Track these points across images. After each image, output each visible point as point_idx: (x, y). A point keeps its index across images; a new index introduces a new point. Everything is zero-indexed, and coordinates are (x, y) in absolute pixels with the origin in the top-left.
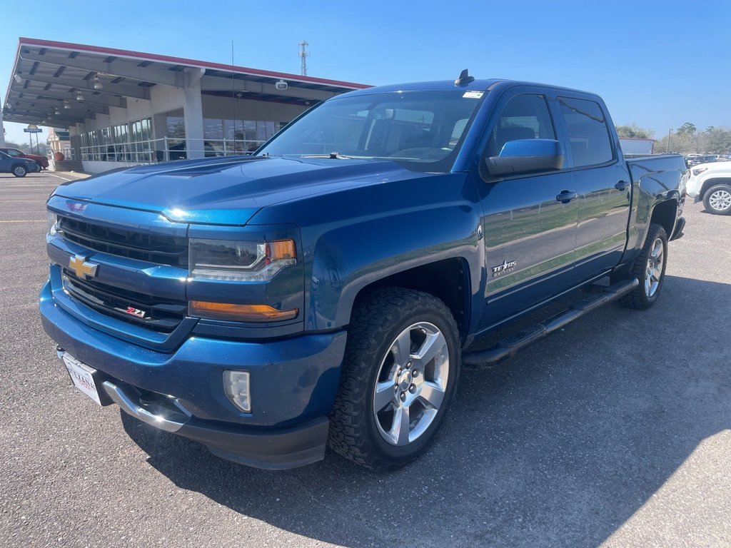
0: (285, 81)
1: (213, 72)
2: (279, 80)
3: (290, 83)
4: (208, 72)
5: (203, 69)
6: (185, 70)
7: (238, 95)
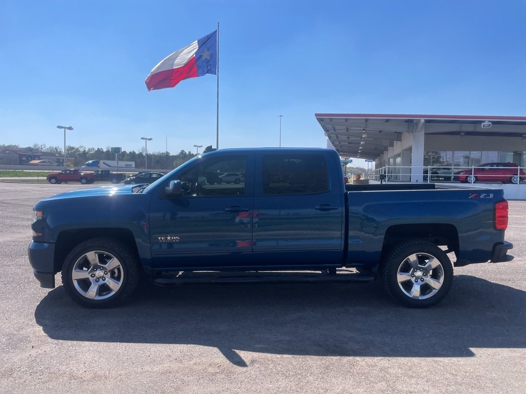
0: (489, 121)
1: (430, 121)
2: (484, 122)
3: (494, 123)
4: (427, 121)
5: (423, 120)
6: (415, 122)
7: (462, 134)
